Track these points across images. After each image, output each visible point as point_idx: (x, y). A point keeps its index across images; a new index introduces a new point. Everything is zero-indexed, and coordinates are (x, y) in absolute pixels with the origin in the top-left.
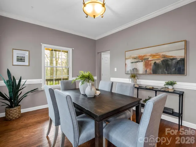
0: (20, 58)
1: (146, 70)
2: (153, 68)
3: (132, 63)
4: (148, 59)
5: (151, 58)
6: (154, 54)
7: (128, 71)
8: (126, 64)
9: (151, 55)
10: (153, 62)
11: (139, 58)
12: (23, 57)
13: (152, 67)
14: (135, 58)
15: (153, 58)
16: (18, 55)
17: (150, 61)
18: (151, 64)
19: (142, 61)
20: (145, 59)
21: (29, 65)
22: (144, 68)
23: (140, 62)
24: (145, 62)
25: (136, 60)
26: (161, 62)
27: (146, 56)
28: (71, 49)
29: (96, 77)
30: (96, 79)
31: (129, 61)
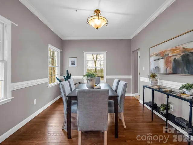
0: (72, 62)
1: (167, 69)
2: (173, 66)
3: (155, 60)
4: (168, 54)
5: (171, 53)
6: (174, 48)
7: (152, 70)
8: (150, 62)
9: (171, 50)
10: (173, 58)
11: (160, 54)
12: (74, 62)
13: (171, 65)
14: (157, 55)
15: (173, 53)
16: (72, 61)
17: (170, 57)
18: (171, 60)
19: (163, 57)
20: (165, 55)
21: (77, 67)
22: (164, 66)
23: (161, 59)
24: (165, 59)
25: (158, 57)
26: (181, 58)
27: (167, 51)
28: (105, 53)
29: (131, 76)
30: (131, 78)
31: (152, 59)
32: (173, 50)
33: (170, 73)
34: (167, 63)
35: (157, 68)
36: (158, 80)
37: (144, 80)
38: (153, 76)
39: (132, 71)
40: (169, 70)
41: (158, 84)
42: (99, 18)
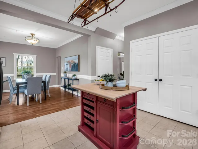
2: (71, 68)
4: (70, 63)
7: (65, 69)
8: (65, 65)
10: (72, 64)
11: (68, 62)
22: (69, 68)
23: (68, 64)
27: (70, 61)
28: (35, 56)
29: (56, 73)
30: (56, 74)
31: (66, 63)
32: (72, 61)
33: (71, 71)
34: (70, 66)
35: (67, 68)
36: (68, 74)
37: (62, 75)
38: (65, 72)
39: (57, 70)
40: (71, 70)
41: (67, 76)
42: (34, 40)
